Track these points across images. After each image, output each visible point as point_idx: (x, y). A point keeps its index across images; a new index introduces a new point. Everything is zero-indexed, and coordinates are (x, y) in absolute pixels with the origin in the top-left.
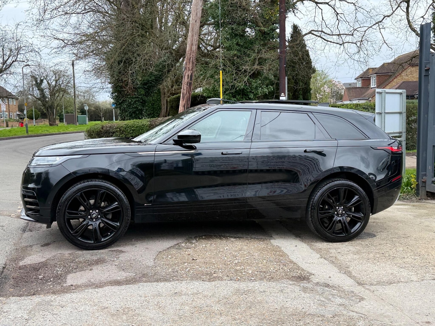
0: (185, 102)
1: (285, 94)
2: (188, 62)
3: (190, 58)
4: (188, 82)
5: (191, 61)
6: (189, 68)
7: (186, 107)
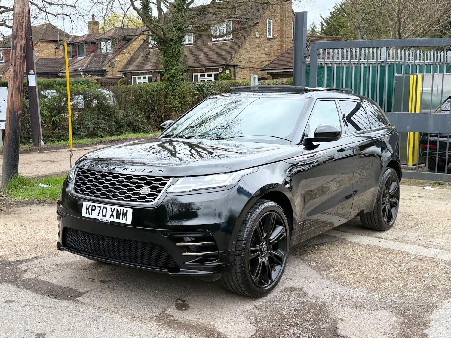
0: (19, 83)
1: (34, 71)
3: (23, 23)
4: (21, 56)
5: (24, 26)
6: (21, 36)
7: (20, 89)
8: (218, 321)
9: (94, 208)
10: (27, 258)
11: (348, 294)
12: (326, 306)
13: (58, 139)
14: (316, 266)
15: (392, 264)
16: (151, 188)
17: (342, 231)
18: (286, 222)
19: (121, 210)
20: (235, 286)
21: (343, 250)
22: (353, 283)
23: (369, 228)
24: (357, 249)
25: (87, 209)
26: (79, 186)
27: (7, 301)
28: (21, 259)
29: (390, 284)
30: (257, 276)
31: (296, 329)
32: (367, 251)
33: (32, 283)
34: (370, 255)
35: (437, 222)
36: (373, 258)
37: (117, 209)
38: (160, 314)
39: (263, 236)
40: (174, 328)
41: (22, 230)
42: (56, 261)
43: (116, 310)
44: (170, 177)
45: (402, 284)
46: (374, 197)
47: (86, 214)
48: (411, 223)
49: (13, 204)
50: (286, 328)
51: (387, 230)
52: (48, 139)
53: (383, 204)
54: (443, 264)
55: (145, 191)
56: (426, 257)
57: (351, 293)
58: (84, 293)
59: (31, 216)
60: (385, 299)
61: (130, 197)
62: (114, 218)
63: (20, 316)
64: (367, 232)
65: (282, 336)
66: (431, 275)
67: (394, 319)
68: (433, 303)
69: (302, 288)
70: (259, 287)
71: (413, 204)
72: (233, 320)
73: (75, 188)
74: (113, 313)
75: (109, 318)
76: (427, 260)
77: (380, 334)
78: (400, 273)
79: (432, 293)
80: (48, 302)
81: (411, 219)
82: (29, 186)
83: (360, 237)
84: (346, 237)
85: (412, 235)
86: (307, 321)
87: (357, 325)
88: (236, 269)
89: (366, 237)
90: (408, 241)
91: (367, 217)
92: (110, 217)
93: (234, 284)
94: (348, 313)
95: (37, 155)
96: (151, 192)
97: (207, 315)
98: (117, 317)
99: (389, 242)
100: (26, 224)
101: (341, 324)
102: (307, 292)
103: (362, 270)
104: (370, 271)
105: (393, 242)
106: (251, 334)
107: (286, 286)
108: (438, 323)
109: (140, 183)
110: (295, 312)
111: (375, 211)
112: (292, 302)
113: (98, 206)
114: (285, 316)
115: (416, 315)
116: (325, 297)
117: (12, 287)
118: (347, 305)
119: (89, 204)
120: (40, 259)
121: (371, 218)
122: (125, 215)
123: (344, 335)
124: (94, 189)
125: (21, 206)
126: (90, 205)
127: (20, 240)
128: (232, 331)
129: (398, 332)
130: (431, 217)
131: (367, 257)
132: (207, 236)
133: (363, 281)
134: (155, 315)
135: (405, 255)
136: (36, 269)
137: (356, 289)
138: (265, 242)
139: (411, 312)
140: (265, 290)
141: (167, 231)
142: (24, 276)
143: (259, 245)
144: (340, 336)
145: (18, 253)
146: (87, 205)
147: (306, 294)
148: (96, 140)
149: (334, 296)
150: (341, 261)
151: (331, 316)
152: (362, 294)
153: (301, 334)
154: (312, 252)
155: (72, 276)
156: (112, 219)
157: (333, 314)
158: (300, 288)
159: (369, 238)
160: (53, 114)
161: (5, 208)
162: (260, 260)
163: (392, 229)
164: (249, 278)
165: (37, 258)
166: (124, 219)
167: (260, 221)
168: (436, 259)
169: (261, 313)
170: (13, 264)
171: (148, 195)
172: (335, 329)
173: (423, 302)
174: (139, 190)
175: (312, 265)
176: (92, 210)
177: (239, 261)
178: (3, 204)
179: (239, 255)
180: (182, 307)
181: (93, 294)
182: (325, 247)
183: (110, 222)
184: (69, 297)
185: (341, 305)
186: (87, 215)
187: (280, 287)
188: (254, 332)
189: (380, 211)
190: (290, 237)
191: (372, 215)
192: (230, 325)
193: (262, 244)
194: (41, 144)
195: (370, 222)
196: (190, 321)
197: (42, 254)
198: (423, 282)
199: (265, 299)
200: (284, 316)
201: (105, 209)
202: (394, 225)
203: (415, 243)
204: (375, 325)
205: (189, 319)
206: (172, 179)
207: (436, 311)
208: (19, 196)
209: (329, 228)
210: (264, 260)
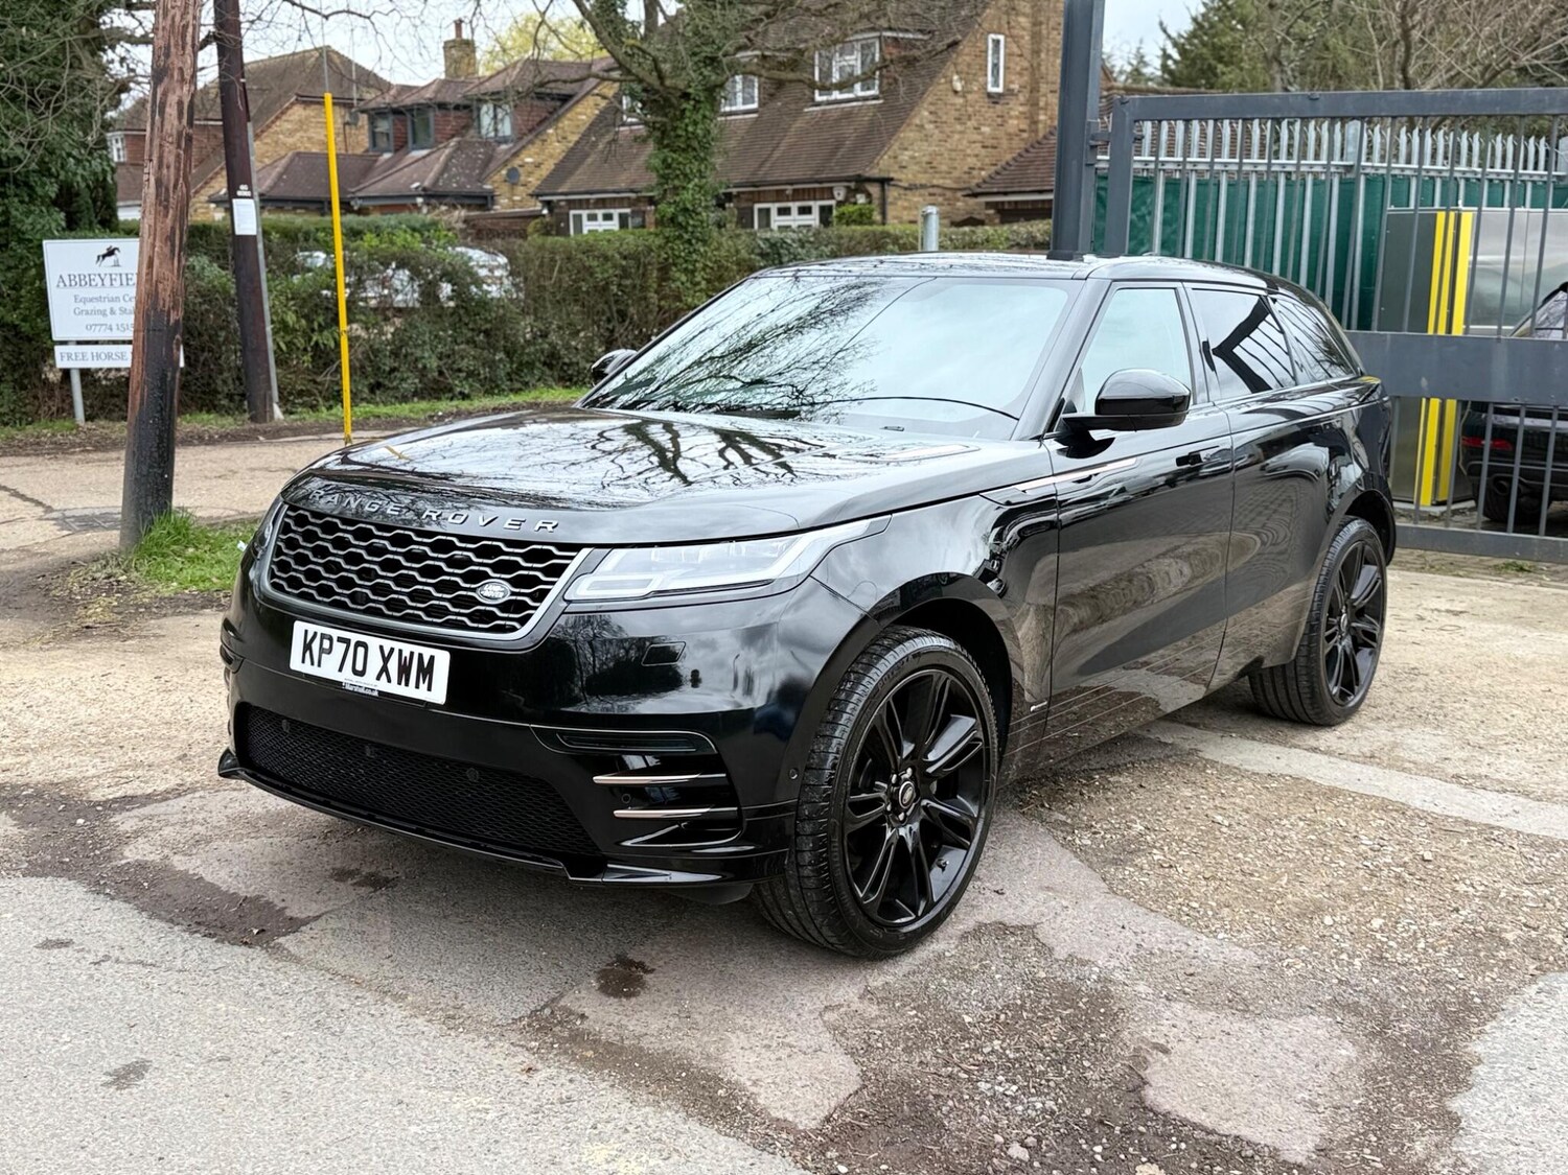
1: (250, 189)
2: (176, 45)
4: (180, 134)
5: (189, 40)
6: (181, 69)
8: (737, 1040)
9: (326, 644)
10: (150, 791)
11: (1191, 952)
12: (1112, 997)
13: (331, 402)
14: (1091, 848)
15: (1351, 845)
16: (514, 582)
17: (1189, 724)
18: (987, 701)
19: (412, 654)
20: (798, 919)
21: (1187, 792)
22: (1210, 913)
23: (1280, 714)
24: (1235, 788)
25: (307, 647)
26: (284, 566)
27: (47, 945)
28: (130, 792)
29: (1337, 919)
30: (873, 889)
31: (1001, 1078)
32: (1266, 796)
33: (146, 880)
34: (1277, 810)
35: (1507, 697)
36: (1284, 822)
37: (400, 651)
38: (543, 1008)
39: (900, 753)
40: (583, 1061)
41: (155, 693)
42: (237, 804)
43: (397, 987)
44: (577, 547)
45: (1381, 921)
46: (1301, 612)
47: (303, 662)
48: (1420, 699)
49: (148, 607)
50: (966, 1072)
51: (1338, 724)
52: (300, 401)
53: (1329, 638)
54: (1523, 850)
55: (496, 590)
56: (1467, 823)
57: (1201, 950)
58: (305, 922)
59: (195, 647)
60: (1320, 975)
61: (445, 611)
62: (389, 681)
63: (73, 1000)
64: (1269, 729)
65: (950, 1103)
66: (1483, 888)
67: (1347, 1051)
68: (1484, 994)
69: (1035, 926)
70: (880, 926)
71: (1429, 636)
72: (787, 1040)
73: (272, 575)
74: (388, 999)
75: (368, 1018)
76: (1468, 834)
77: (1296, 1110)
78: (1375, 880)
79: (1482, 954)
80: (180, 948)
81: (1420, 685)
82: (207, 548)
83: (1247, 744)
84: (1200, 747)
85: (1421, 742)
86: (1042, 1048)
87: (1215, 1071)
88: (798, 866)
89: (1268, 747)
90: (1407, 765)
91: (1273, 682)
92: (378, 678)
93: (795, 912)
94: (1185, 1025)
95: (258, 449)
96: (514, 598)
97: (699, 1018)
98: (395, 1013)
99: (1344, 764)
100: (173, 674)
101: (1158, 1067)
102: (1051, 942)
103: (1246, 867)
104: (1273, 869)
105: (1357, 767)
106: (843, 1095)
107: (981, 918)
108: (1499, 1075)
109: (479, 564)
110: (1003, 1017)
111: (1302, 661)
112: (997, 976)
113: (340, 640)
114: (967, 1031)
115: (1424, 1037)
116: (1114, 963)
117: (76, 891)
118: (1185, 993)
119: (312, 628)
120: (190, 796)
121: (1285, 684)
122: (426, 671)
123: (1168, 1107)
124: (329, 579)
125: (170, 612)
126: (315, 634)
127: (141, 728)
128: (778, 1080)
129: (1357, 1102)
130: (1488, 680)
131: (1265, 820)
132: (700, 753)
133: (1247, 906)
134: (524, 1011)
135: (1394, 814)
136: (167, 831)
137: (1221, 936)
138: (909, 770)
139: (1407, 1027)
140: (905, 934)
141: (562, 733)
142: (127, 853)
143: (888, 781)
144: (1151, 1110)
145: (124, 774)
146: (306, 631)
147: (1045, 950)
148: (444, 406)
149: (1144, 959)
150: (1176, 831)
151: (1125, 1035)
152: (1238, 954)
153: (1015, 1098)
154: (1082, 794)
155: (277, 859)
156: (383, 686)
157: (1133, 1029)
158: (1029, 927)
159: (1277, 749)
160: (316, 326)
161: (120, 617)
162: (889, 834)
163: (1356, 718)
164: (846, 896)
165: (178, 792)
166: (424, 686)
167: (888, 703)
168: (1499, 828)
169: (886, 1014)
170: (99, 808)
171: (504, 607)
172: (1137, 1081)
173: (1453, 988)
174: (474, 590)
175: (1077, 841)
176: (322, 650)
177: (811, 838)
178: (116, 603)
179: (810, 818)
180: (623, 980)
181: (334, 924)
182: (1125, 779)
183: (376, 694)
184: (255, 931)
185: (1165, 993)
186: (307, 669)
187: (963, 920)
188: (856, 1088)
189: (1317, 661)
190: (1001, 754)
191: (1290, 673)
192: (773, 1057)
193: (899, 778)
194: (272, 417)
195: (1282, 694)
196: (639, 1038)
197: (198, 778)
198: (1454, 916)
199: (907, 963)
200: (963, 1028)
201: (361, 650)
202: (1362, 707)
203: (1430, 771)
204: (1279, 1071)
205: (639, 1030)
206: (585, 552)
207: (1494, 1023)
208: (170, 579)
209: (1143, 715)
210: (903, 832)
